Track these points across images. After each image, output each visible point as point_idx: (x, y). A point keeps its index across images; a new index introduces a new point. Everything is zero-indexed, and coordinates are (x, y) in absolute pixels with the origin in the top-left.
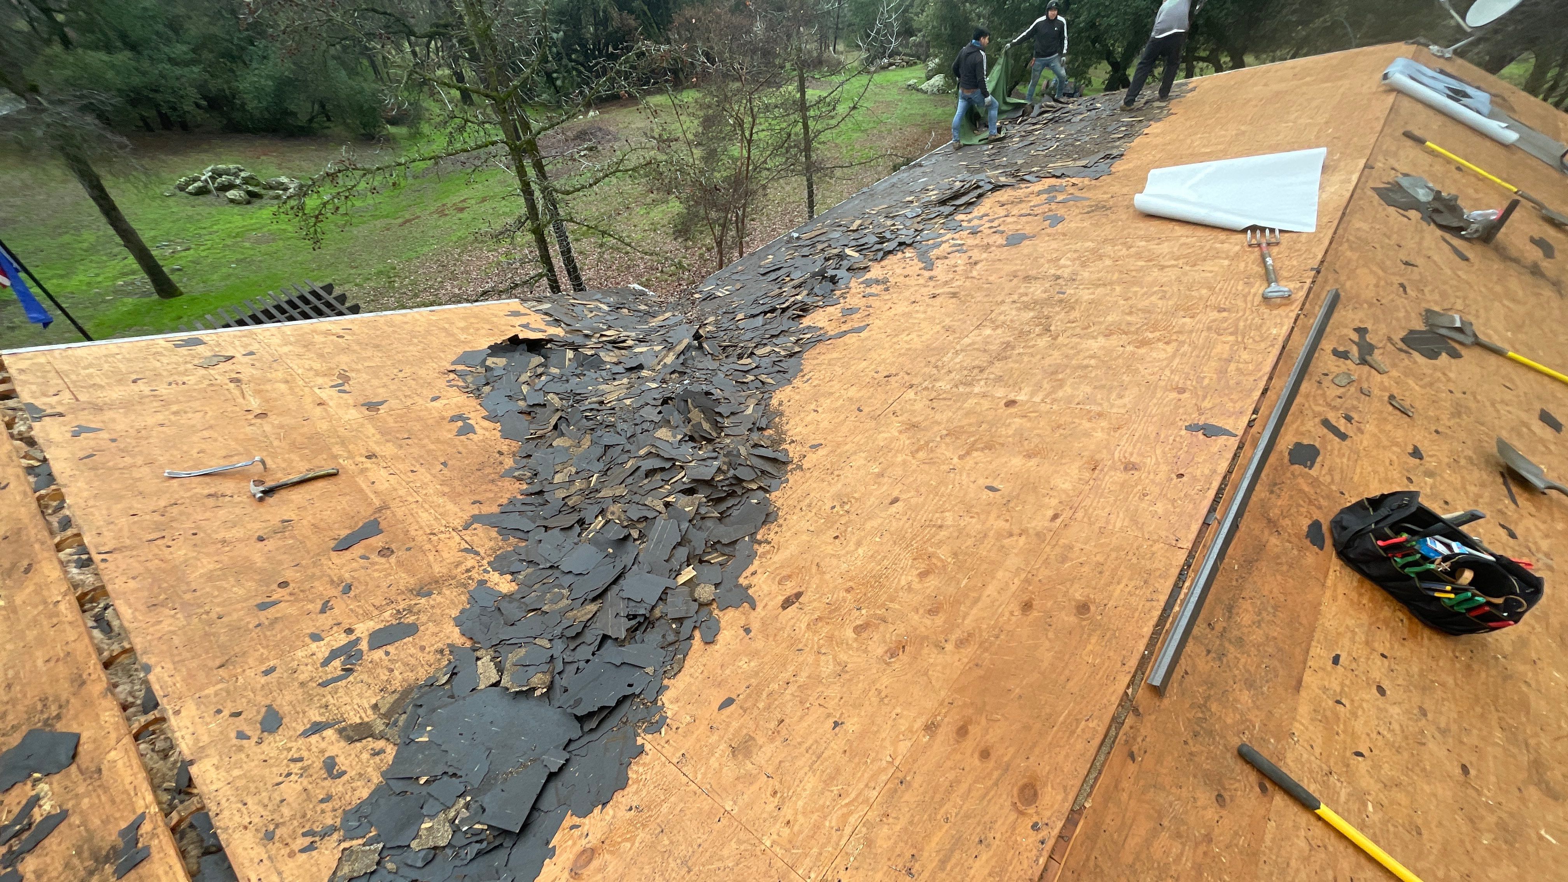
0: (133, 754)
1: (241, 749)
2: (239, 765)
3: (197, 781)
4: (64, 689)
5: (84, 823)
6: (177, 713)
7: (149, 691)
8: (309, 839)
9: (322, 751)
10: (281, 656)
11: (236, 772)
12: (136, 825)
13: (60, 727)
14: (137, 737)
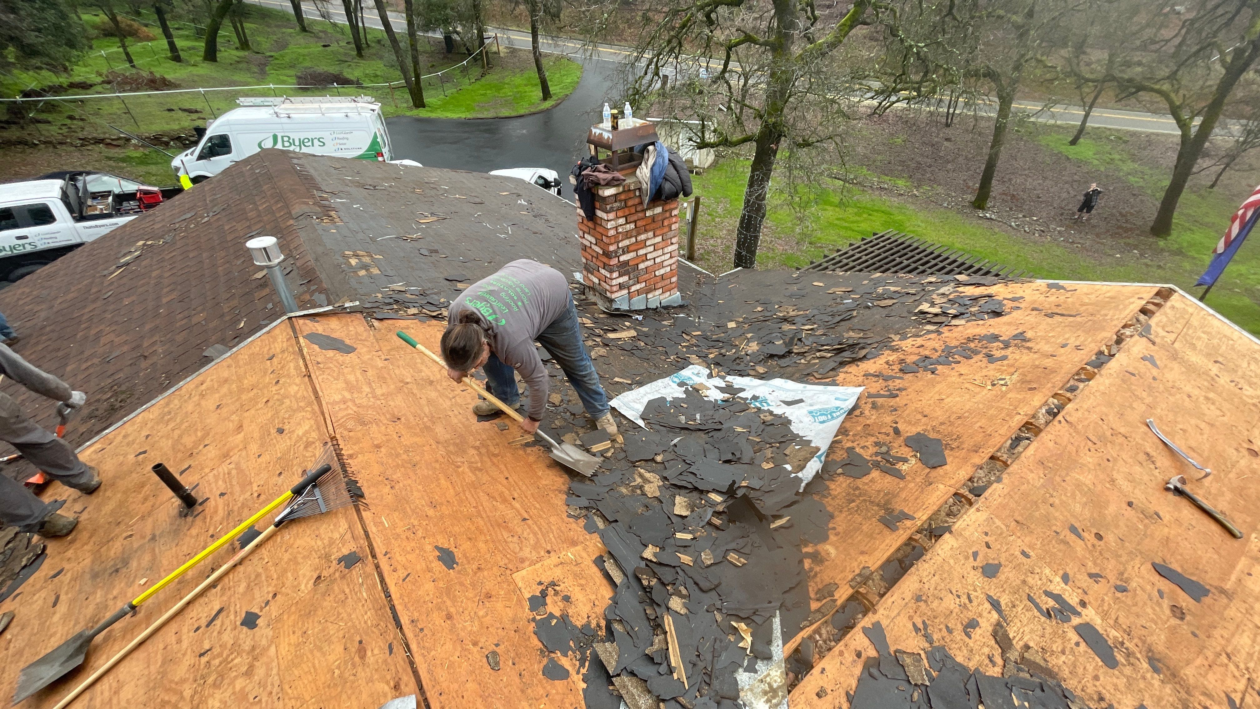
0: (946, 497)
1: (967, 558)
2: (957, 561)
3: (941, 541)
4: (968, 443)
5: (902, 489)
6: (978, 510)
7: (985, 488)
8: (921, 626)
9: (980, 615)
10: (1041, 558)
11: (952, 562)
12: (908, 517)
13: (947, 453)
14: (956, 494)
